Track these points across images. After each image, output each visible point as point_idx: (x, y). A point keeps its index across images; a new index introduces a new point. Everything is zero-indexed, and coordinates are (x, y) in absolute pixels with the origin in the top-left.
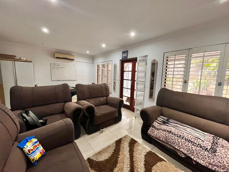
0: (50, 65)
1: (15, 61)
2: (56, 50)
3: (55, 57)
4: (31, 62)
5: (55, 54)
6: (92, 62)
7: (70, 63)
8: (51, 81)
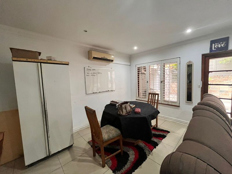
0: (83, 69)
1: (42, 64)
2: (91, 47)
3: (92, 57)
4: (68, 64)
5: (93, 52)
6: (129, 64)
7: (107, 65)
8: (85, 95)
